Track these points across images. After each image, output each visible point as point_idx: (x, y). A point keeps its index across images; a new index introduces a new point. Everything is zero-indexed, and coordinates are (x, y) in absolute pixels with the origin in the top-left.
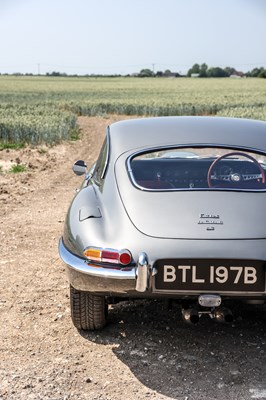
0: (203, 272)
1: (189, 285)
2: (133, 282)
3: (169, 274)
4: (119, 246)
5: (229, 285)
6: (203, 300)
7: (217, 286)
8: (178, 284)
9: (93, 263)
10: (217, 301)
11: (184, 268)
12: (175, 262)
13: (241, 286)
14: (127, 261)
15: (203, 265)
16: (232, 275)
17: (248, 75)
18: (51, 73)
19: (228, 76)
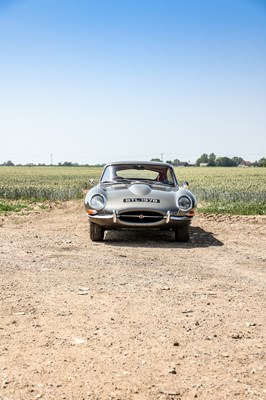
17: (256, 165)
19: (235, 165)
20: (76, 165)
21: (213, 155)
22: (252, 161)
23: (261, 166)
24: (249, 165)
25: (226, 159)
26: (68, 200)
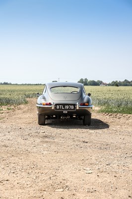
0: (64, 107)
1: (61, 109)
2: (51, 107)
3: (58, 107)
4: (48, 102)
5: (69, 109)
6: (64, 112)
7: (66, 109)
8: (59, 109)
9: (44, 105)
10: (67, 112)
11: (61, 106)
12: (59, 104)
13: (71, 109)
14: (50, 104)
15: (64, 105)
16: (69, 107)
17: (109, 85)
18: (3, 83)
19: (99, 85)
20: (11, 84)
21: (86, 79)
22: (107, 83)
23: (113, 85)
24: (106, 85)
25: (94, 81)
26: (20, 104)
